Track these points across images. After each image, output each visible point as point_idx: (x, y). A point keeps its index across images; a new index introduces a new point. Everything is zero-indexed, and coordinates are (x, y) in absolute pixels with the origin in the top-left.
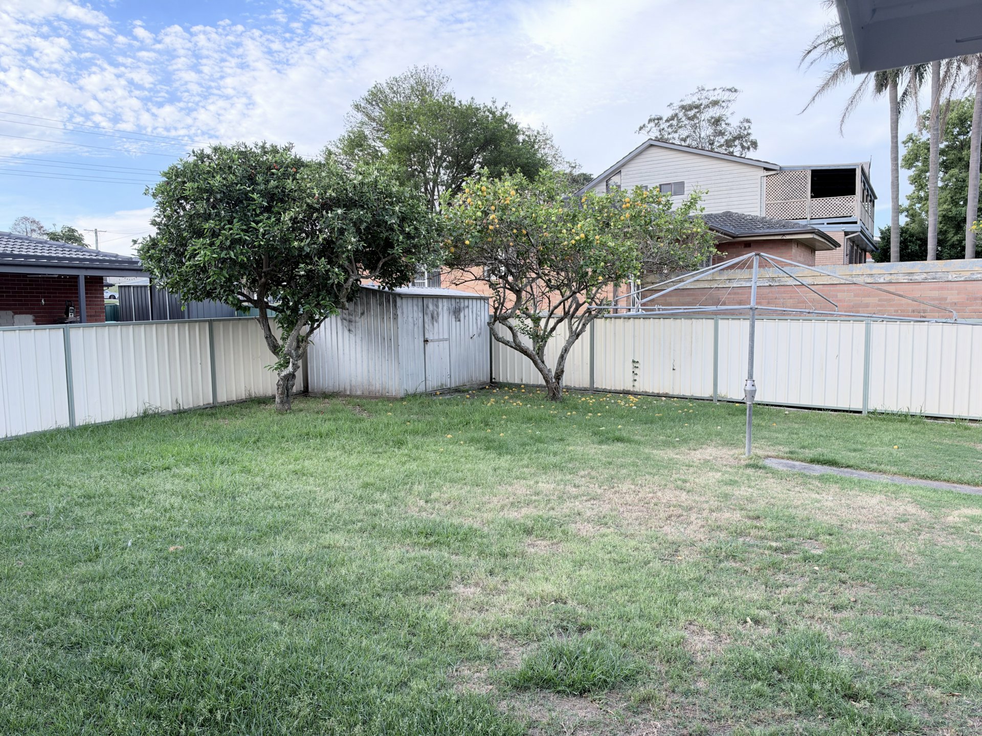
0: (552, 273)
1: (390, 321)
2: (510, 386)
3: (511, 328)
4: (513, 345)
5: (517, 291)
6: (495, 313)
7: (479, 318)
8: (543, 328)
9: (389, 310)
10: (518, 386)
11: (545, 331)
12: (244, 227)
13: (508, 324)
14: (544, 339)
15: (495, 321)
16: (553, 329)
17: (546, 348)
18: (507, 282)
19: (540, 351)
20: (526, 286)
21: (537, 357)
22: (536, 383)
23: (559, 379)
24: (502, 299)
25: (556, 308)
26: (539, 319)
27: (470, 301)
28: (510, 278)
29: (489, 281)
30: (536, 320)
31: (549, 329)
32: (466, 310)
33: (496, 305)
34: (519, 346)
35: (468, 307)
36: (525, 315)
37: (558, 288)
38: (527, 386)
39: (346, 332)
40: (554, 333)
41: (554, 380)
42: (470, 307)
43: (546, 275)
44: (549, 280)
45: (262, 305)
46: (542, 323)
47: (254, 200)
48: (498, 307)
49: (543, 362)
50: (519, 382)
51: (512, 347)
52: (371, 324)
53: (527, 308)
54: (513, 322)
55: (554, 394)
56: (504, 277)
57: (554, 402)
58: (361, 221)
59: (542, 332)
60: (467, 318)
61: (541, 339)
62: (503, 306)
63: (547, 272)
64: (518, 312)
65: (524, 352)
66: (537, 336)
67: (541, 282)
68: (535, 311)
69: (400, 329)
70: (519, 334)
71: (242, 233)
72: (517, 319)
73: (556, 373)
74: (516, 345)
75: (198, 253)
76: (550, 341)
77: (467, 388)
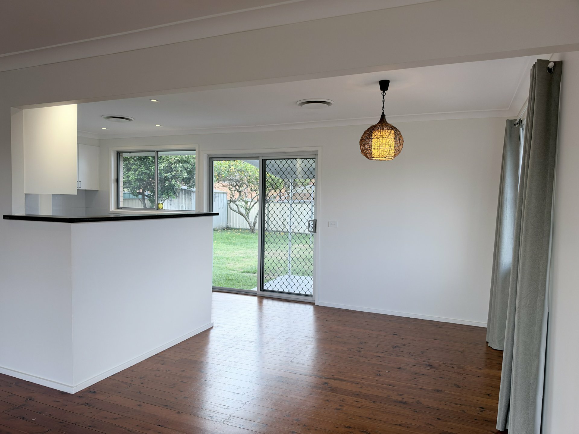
0: (252, 186)
1: (188, 201)
2: (235, 229)
3: (237, 205)
4: (238, 212)
5: (240, 192)
6: (231, 199)
7: (223, 201)
8: (249, 205)
9: (188, 197)
10: (238, 229)
11: (250, 207)
12: (146, 168)
13: (236, 204)
14: (249, 210)
15: (230, 202)
16: (253, 206)
17: (250, 214)
18: (236, 188)
19: (248, 214)
20: (243, 190)
21: (246, 217)
22: (246, 228)
23: (255, 225)
24: (233, 194)
25: (254, 198)
26: (247, 202)
27: (219, 194)
28: (237, 187)
29: (229, 187)
30: (246, 203)
31: (251, 206)
32: (218, 197)
33: (231, 196)
34: (240, 212)
35: (218, 196)
36: (242, 201)
37: (255, 190)
38: (242, 229)
39: (169, 205)
40: (253, 208)
41: (253, 226)
42: (219, 196)
43: (250, 186)
44: (251, 188)
45: (142, 194)
46: (249, 203)
47: (149, 159)
48: (232, 197)
49: (249, 219)
50: (239, 228)
51: (237, 212)
52: (180, 201)
53: (243, 198)
54: (237, 203)
55: (253, 231)
56: (235, 187)
57: (253, 234)
58: (187, 168)
59: (249, 207)
60: (218, 201)
61: (248, 210)
62: (234, 196)
63: (250, 185)
64: (239, 199)
65: (242, 214)
66: (247, 209)
67: (249, 189)
68: (246, 199)
69: (192, 204)
70: (240, 208)
71: (146, 170)
72: (239, 202)
73: (254, 223)
74: (239, 212)
75: (130, 177)
76: (252, 210)
77: (217, 229)
